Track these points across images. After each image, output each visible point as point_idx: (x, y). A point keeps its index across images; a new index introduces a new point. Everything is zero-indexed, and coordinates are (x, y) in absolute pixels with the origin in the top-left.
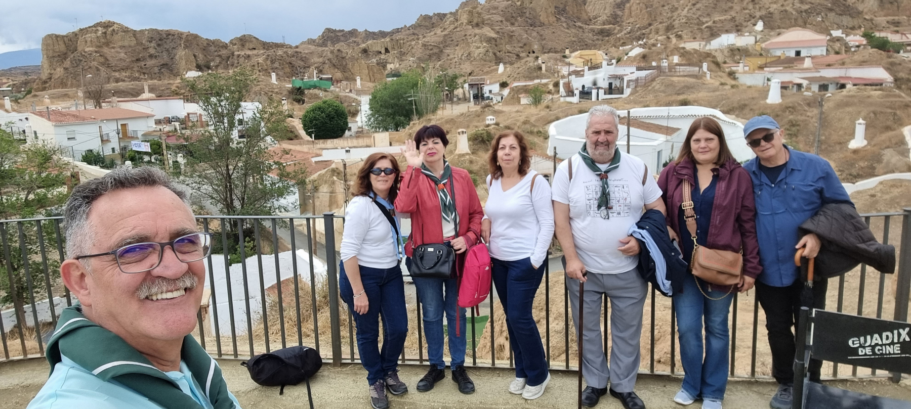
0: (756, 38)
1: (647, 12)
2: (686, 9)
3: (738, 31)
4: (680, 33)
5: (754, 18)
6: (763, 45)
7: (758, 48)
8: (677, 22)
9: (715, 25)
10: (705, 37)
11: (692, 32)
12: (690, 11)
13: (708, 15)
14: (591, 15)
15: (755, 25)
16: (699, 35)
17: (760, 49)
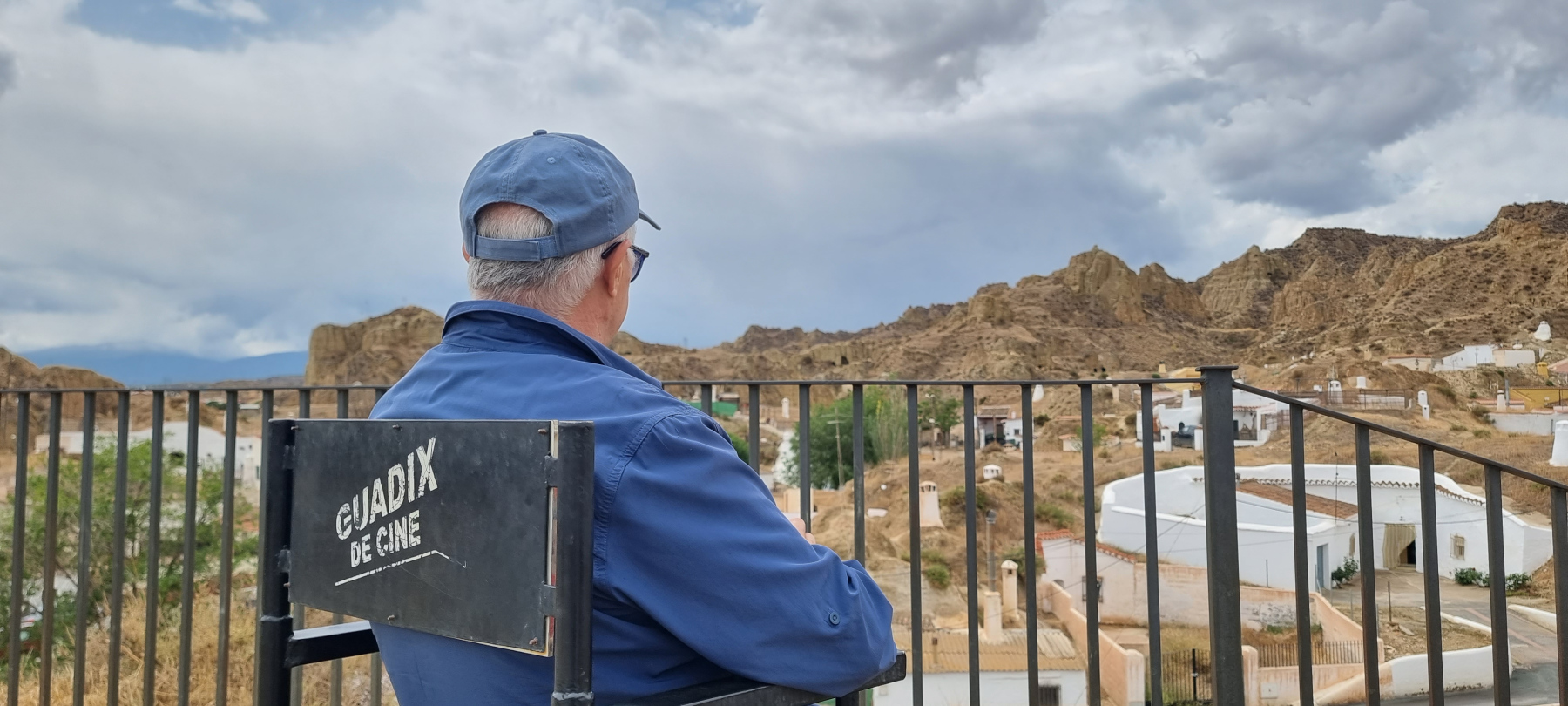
0: (1537, 354)
1: (1316, 306)
2: (1392, 302)
3: (1499, 340)
4: (1380, 341)
5: (1529, 318)
6: (1554, 367)
7: (1541, 371)
8: (1374, 323)
9: (1448, 329)
10: (1431, 350)
11: (1403, 341)
12: (1401, 305)
13: (1437, 312)
14: (1213, 312)
15: (1533, 330)
16: (1419, 348)
17: (1546, 373)
